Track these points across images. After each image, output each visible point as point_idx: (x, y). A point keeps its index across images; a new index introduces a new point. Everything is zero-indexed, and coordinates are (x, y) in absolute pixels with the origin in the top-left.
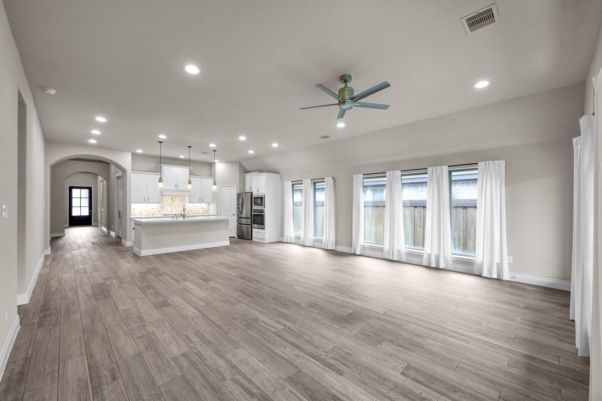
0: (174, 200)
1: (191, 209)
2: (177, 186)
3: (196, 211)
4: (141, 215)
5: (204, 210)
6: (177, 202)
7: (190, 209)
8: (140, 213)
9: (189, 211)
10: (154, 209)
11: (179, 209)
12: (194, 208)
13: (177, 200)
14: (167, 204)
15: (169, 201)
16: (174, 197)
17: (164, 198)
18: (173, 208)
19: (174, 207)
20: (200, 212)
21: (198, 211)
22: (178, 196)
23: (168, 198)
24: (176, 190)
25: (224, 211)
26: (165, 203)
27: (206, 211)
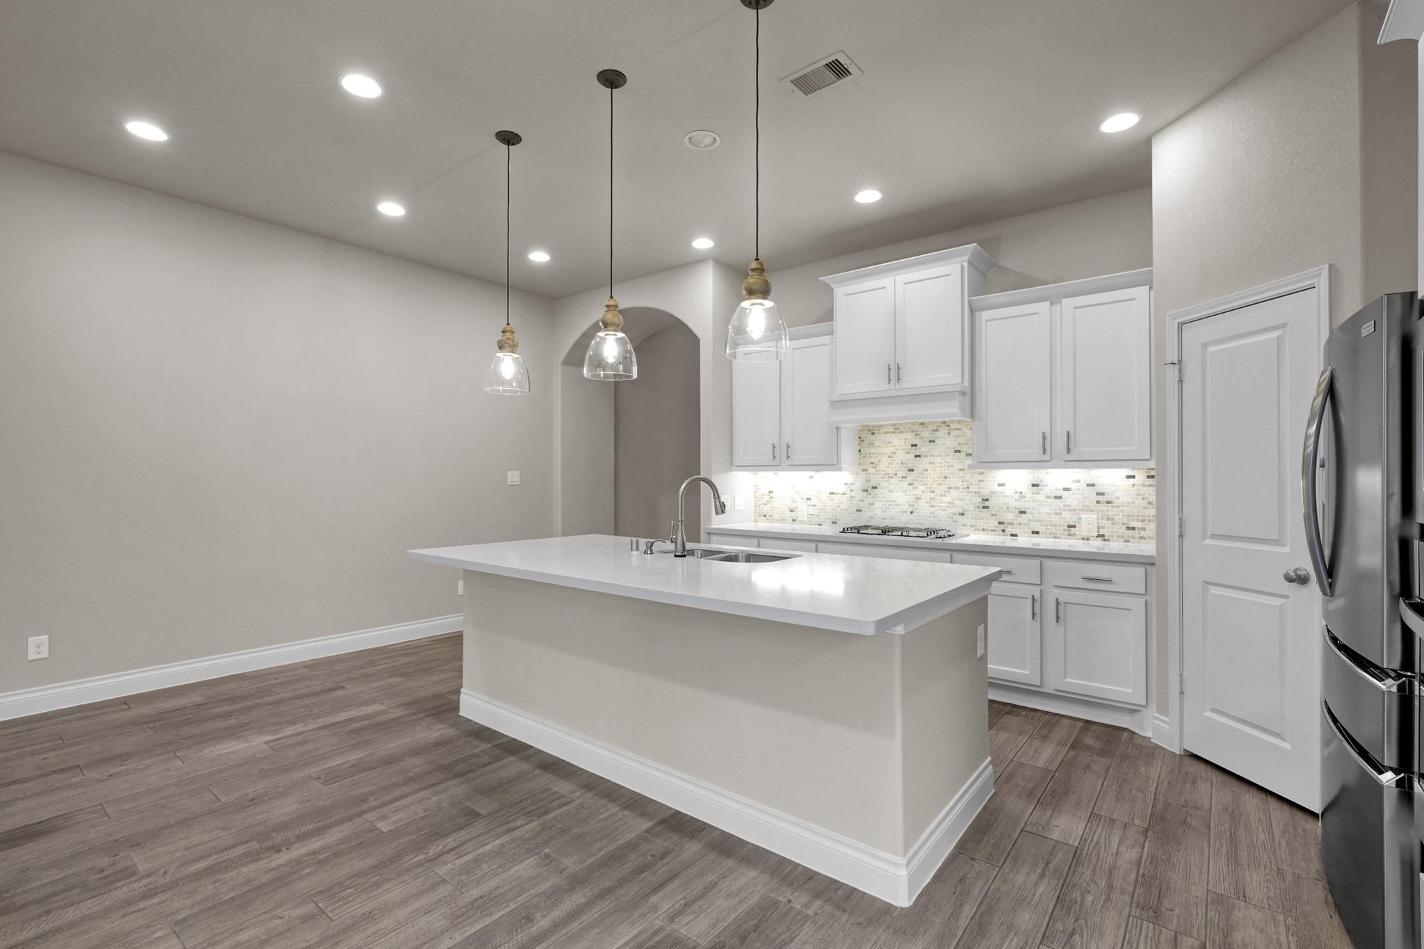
0: (922, 449)
1: (1023, 505)
2: (894, 372)
3: (1055, 519)
4: (794, 520)
5: (1111, 511)
6: (938, 460)
7: (1013, 504)
8: (791, 511)
9: (1009, 517)
10: (836, 494)
11: (948, 499)
12: (1041, 497)
13: (935, 452)
14: (890, 471)
15: (901, 456)
16: (926, 434)
17: (876, 443)
18: (919, 493)
19: (922, 488)
20: (1088, 523)
21: (1069, 518)
22: (942, 432)
23: (899, 443)
24: (895, 393)
25: (1214, 536)
26: (883, 466)
27: (1132, 524)
